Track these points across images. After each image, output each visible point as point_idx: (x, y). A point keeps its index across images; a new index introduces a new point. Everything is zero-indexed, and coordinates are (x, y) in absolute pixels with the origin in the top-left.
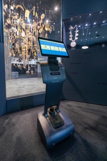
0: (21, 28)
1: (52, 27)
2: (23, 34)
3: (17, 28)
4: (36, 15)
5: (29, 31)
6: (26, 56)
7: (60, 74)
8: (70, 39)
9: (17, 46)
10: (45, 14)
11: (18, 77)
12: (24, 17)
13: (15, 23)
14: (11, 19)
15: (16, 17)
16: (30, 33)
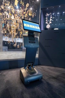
0: (11, 13)
1: (34, 13)
2: (13, 17)
3: (8, 12)
4: (23, 4)
5: (17, 16)
6: (14, 34)
7: (35, 43)
8: (46, 23)
9: (8, 25)
10: (29, 3)
11: (7, 50)
12: (14, 5)
13: (7, 9)
14: (4, 5)
15: (8, 4)
16: (18, 17)
